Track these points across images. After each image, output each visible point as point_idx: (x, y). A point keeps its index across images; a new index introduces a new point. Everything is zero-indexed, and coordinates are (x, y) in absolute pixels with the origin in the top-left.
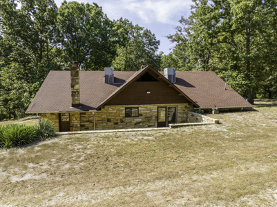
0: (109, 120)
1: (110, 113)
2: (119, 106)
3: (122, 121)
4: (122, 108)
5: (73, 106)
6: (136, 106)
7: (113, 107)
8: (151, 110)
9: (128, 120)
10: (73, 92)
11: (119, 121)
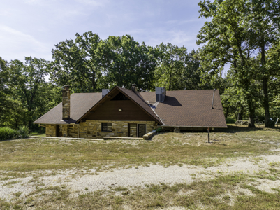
0: (89, 133)
1: (90, 127)
2: (97, 121)
3: (99, 135)
4: (99, 123)
5: (63, 119)
6: (110, 122)
7: (92, 122)
8: (122, 126)
9: (103, 133)
10: (63, 109)
11: (96, 134)
